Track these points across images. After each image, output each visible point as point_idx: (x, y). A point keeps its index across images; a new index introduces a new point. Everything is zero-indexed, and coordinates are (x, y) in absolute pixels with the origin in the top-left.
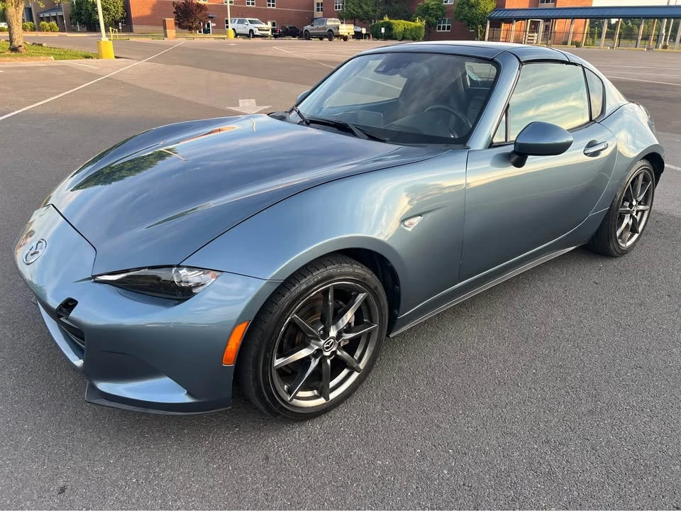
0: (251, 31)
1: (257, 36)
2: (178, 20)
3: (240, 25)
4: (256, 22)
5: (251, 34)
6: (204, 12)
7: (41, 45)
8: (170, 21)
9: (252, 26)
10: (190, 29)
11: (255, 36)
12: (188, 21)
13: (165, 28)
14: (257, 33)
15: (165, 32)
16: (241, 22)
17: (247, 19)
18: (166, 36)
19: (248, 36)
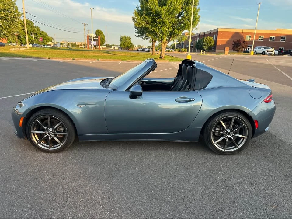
0: (264, 52)
1: (266, 54)
2: (233, 47)
3: (259, 49)
4: (267, 48)
5: (264, 53)
6: (246, 44)
7: (173, 56)
8: (227, 48)
9: (264, 50)
10: (238, 51)
11: (265, 54)
12: (238, 48)
13: (225, 51)
14: (267, 52)
15: (224, 52)
16: (260, 48)
17: (263, 47)
18: (224, 54)
19: (262, 54)
